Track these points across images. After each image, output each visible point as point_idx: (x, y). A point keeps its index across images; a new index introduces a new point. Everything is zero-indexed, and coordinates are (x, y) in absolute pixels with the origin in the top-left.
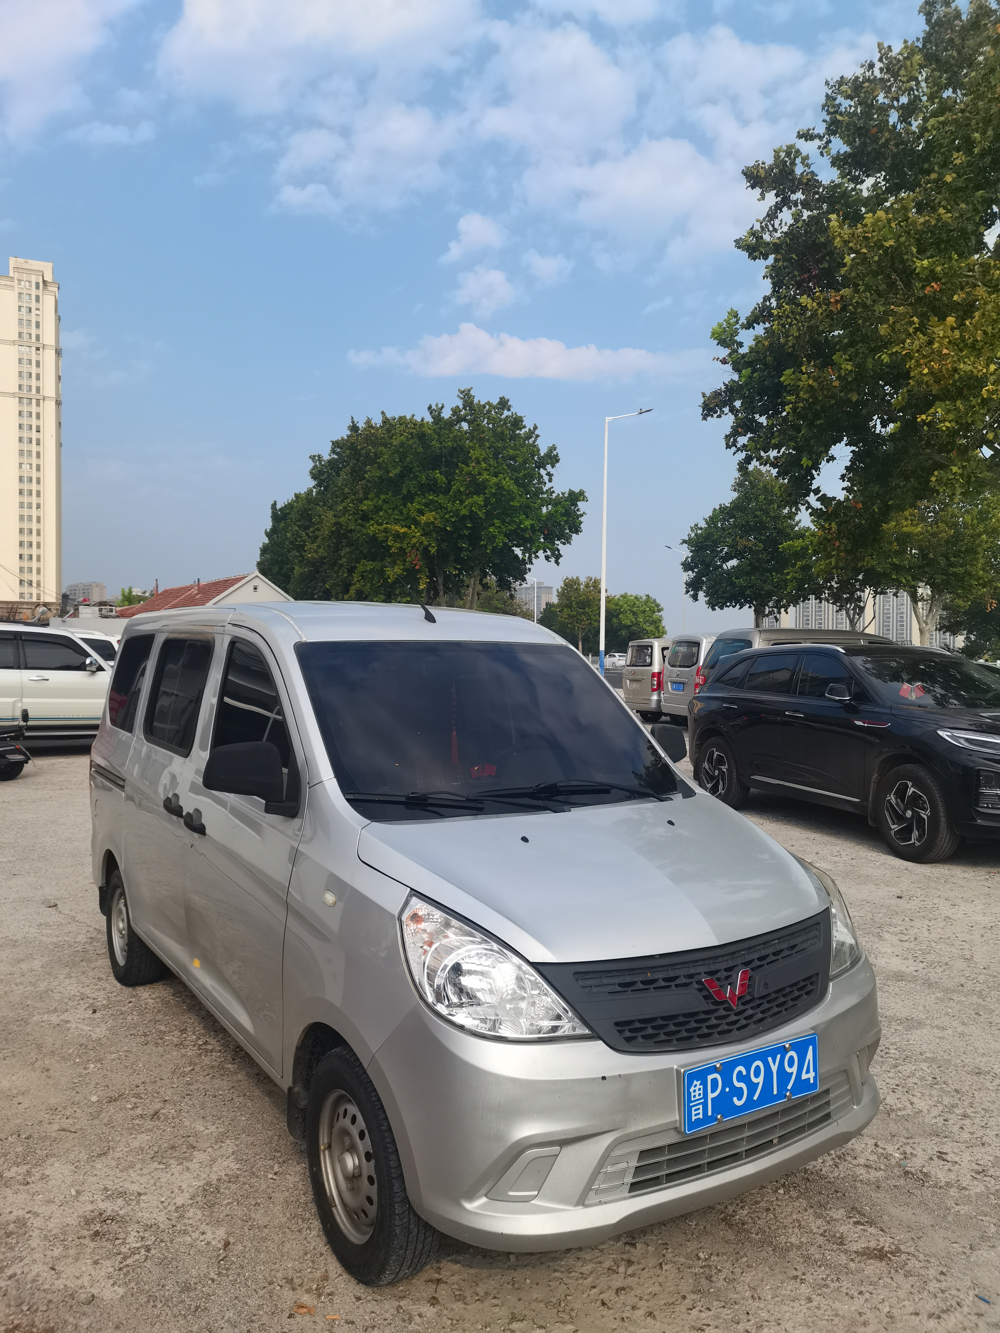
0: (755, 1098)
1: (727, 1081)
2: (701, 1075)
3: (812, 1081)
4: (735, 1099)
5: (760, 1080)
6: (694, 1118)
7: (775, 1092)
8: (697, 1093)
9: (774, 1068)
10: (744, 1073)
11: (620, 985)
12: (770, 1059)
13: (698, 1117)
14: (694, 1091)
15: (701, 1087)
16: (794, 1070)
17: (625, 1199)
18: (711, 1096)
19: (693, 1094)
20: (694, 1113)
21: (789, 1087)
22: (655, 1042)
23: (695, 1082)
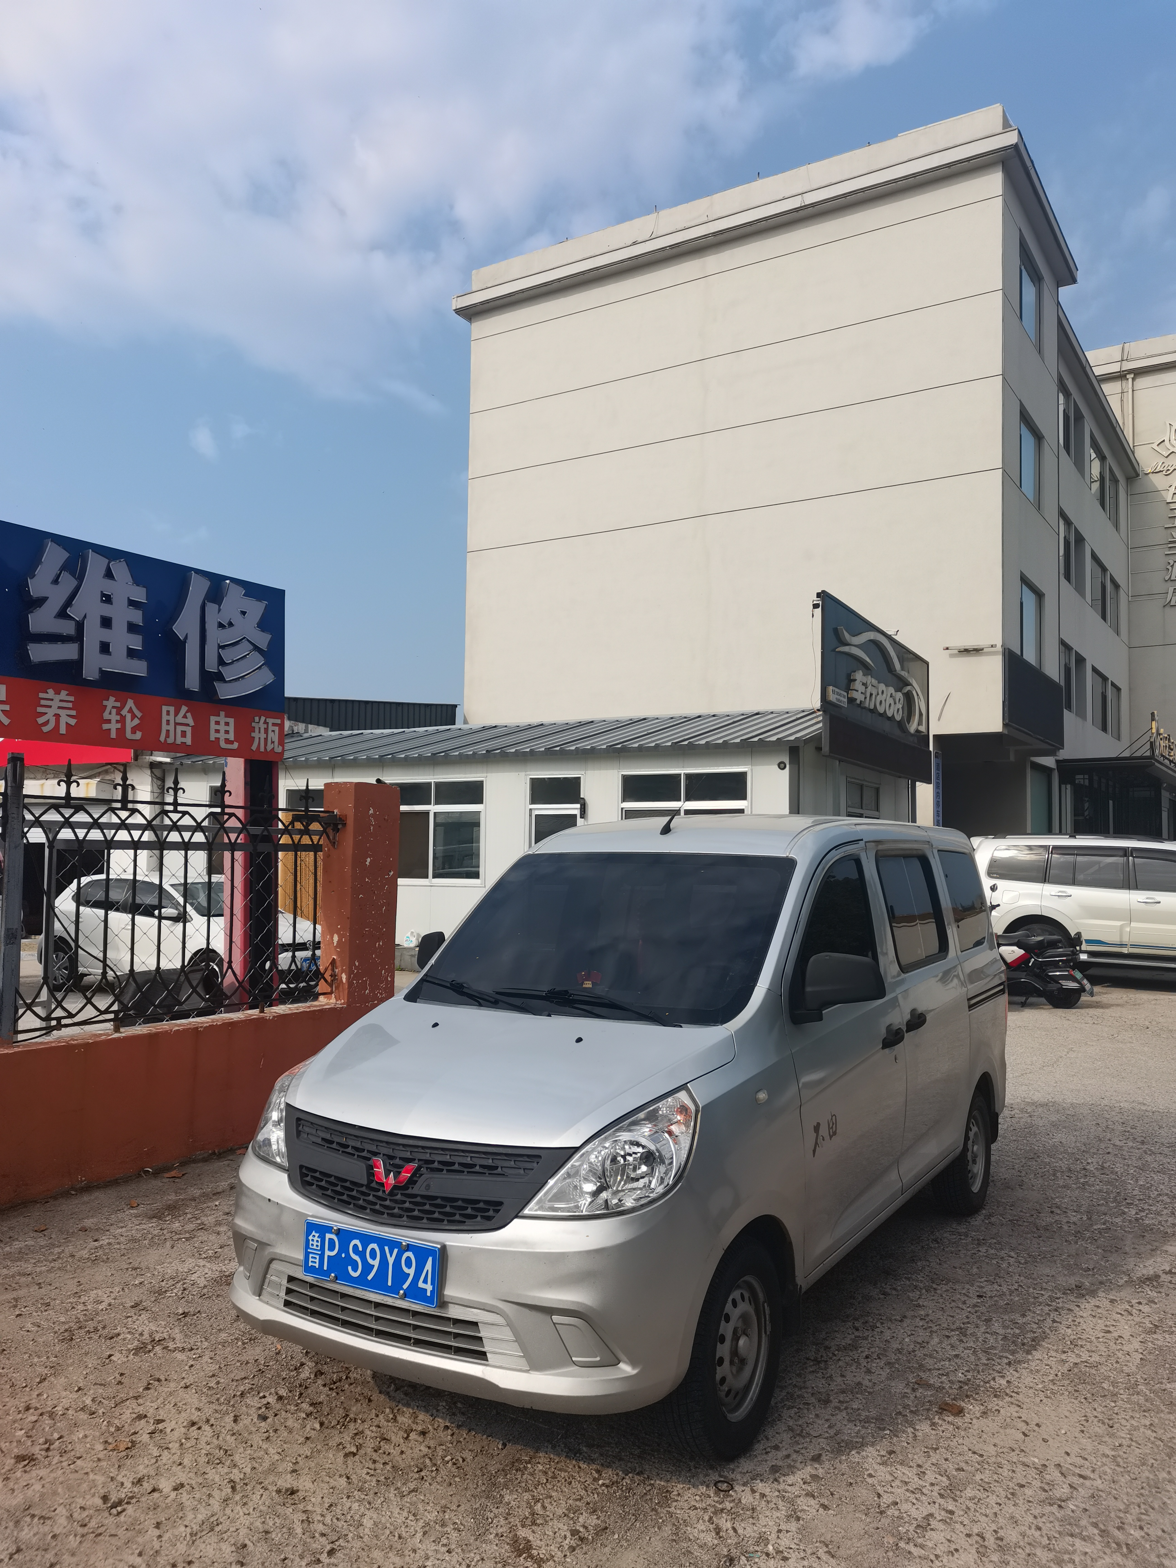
0: (370, 1277)
1: (344, 1248)
2: (322, 1230)
3: (429, 1294)
4: (350, 1268)
5: (376, 1263)
6: (310, 1264)
7: (390, 1284)
8: (315, 1243)
9: (391, 1260)
10: (360, 1249)
11: (323, 1139)
12: (386, 1248)
13: (314, 1264)
14: (313, 1240)
15: (319, 1240)
16: (411, 1272)
17: (278, 1308)
18: (328, 1253)
19: (311, 1242)
20: (311, 1259)
21: (405, 1286)
22: (323, 1194)
23: (314, 1233)
